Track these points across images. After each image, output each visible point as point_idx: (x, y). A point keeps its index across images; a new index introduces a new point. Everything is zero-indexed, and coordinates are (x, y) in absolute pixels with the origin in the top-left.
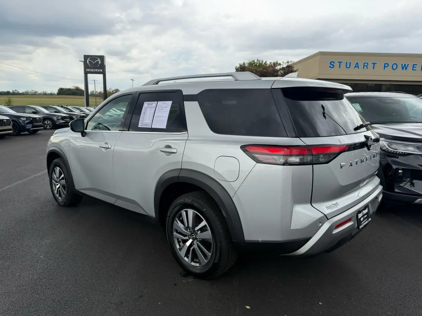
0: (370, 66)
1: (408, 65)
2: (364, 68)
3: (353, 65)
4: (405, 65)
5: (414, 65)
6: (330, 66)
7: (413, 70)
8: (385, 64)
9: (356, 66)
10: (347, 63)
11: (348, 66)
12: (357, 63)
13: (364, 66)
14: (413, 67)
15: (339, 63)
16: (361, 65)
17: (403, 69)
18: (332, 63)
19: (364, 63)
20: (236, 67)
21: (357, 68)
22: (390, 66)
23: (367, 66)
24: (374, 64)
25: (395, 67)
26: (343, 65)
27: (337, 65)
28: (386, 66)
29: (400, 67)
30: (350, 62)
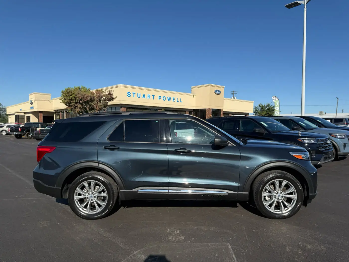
0: (152, 97)
1: (171, 98)
2: (148, 98)
3: (142, 96)
4: (169, 97)
5: (173, 98)
6: (128, 95)
7: (173, 101)
8: (159, 96)
9: (143, 97)
10: (138, 94)
11: (139, 96)
12: (144, 95)
13: (148, 97)
14: (173, 99)
15: (133, 94)
16: (146, 96)
17: (168, 100)
18: (129, 93)
19: (148, 95)
20: (63, 90)
21: (144, 98)
22: (162, 98)
23: (150, 97)
24: (154, 96)
25: (164, 98)
26: (136, 95)
27: (132, 95)
28: (160, 98)
29: (167, 99)
30: (140, 94)
